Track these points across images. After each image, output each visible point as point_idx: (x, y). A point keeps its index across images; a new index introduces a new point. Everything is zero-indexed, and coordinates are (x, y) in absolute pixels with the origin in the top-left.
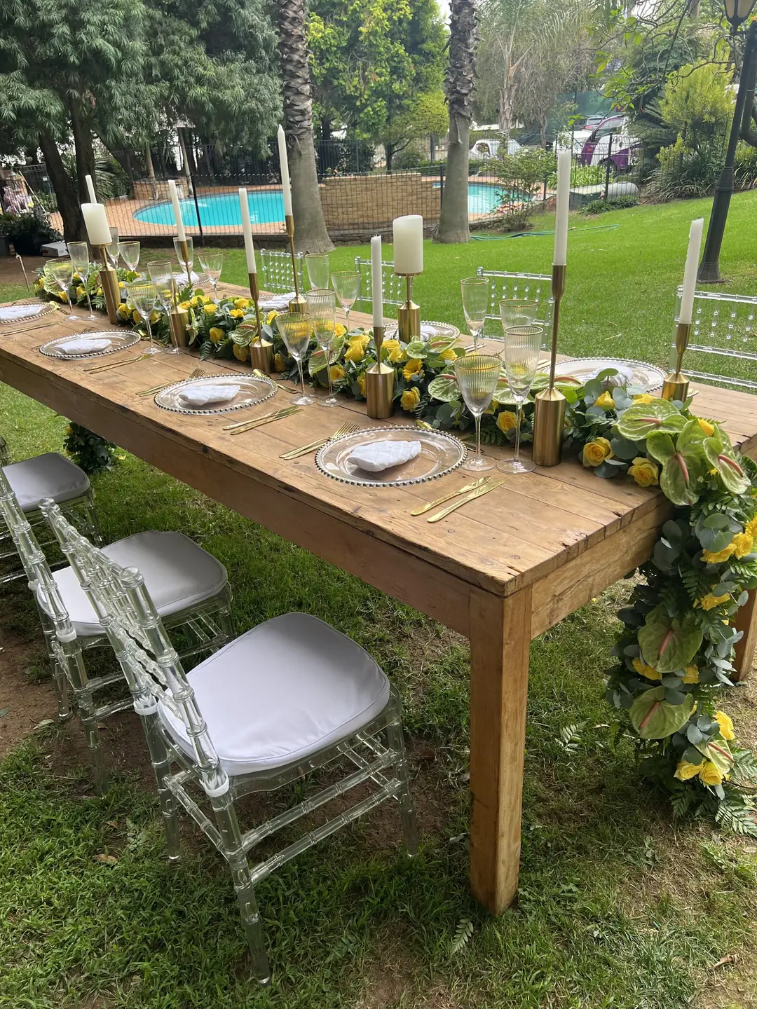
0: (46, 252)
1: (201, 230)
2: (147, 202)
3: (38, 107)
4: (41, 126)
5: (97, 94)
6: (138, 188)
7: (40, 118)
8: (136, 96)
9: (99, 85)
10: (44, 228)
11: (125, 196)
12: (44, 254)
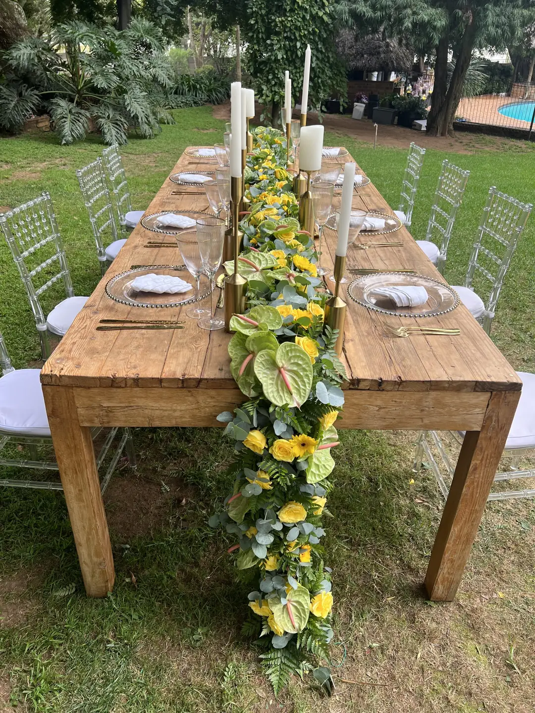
0: (415, 125)
1: (531, 127)
2: (517, 100)
3: (429, 21)
4: (427, 35)
5: (476, 14)
6: (515, 89)
7: (428, 30)
8: (508, 17)
9: (479, 8)
10: (420, 108)
11: (504, 94)
12: (413, 127)
